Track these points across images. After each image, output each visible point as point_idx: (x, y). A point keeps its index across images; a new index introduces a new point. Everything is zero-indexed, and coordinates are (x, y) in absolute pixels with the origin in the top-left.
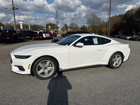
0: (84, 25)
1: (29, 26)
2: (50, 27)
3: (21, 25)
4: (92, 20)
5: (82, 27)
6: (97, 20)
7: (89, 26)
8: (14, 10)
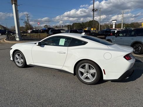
1: (122, 24)
3: (114, 24)
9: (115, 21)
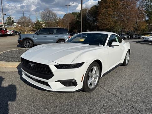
0: (38, 21)
4: (47, 15)
5: (36, 22)
6: (52, 16)
7: (44, 22)
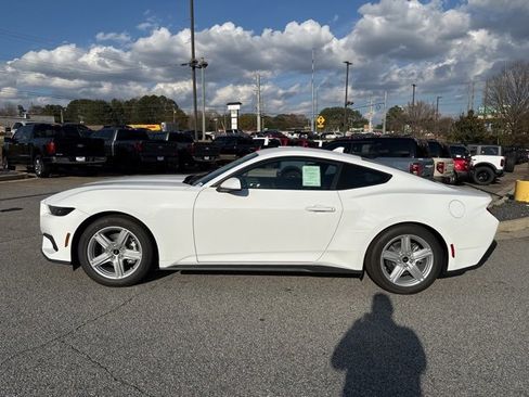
0: (471, 112)
1: (259, 118)
2: (323, 120)
3: (234, 115)
4: (509, 86)
7: (493, 113)
8: (194, 68)
9: (238, 107)
